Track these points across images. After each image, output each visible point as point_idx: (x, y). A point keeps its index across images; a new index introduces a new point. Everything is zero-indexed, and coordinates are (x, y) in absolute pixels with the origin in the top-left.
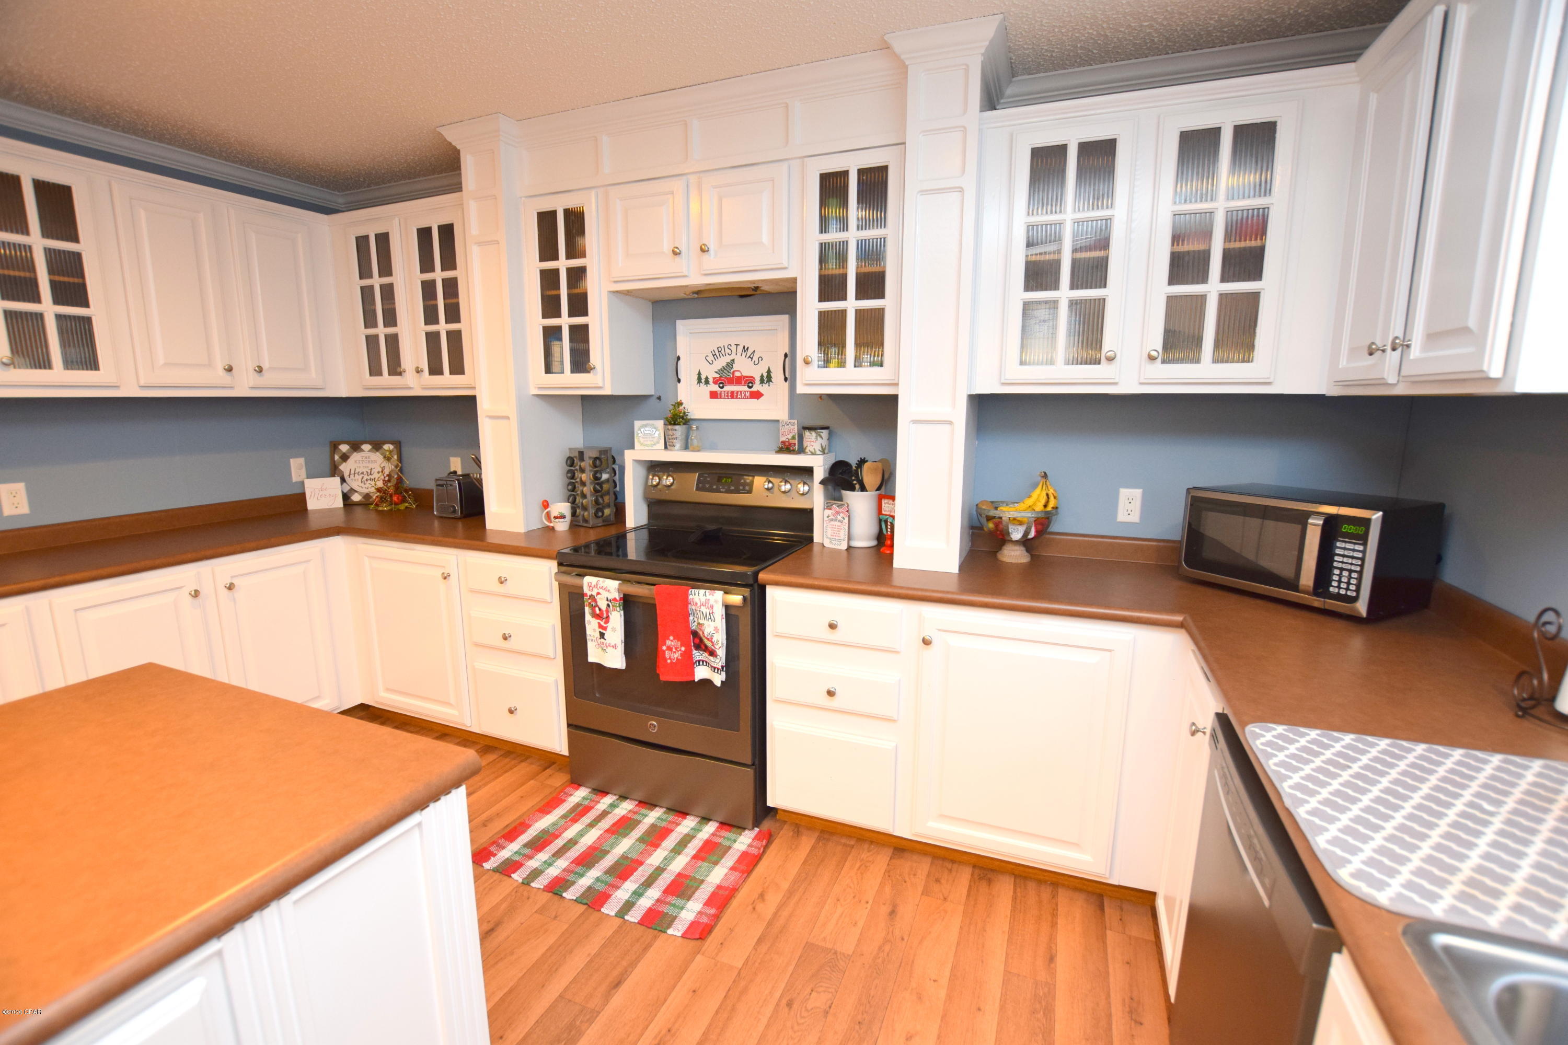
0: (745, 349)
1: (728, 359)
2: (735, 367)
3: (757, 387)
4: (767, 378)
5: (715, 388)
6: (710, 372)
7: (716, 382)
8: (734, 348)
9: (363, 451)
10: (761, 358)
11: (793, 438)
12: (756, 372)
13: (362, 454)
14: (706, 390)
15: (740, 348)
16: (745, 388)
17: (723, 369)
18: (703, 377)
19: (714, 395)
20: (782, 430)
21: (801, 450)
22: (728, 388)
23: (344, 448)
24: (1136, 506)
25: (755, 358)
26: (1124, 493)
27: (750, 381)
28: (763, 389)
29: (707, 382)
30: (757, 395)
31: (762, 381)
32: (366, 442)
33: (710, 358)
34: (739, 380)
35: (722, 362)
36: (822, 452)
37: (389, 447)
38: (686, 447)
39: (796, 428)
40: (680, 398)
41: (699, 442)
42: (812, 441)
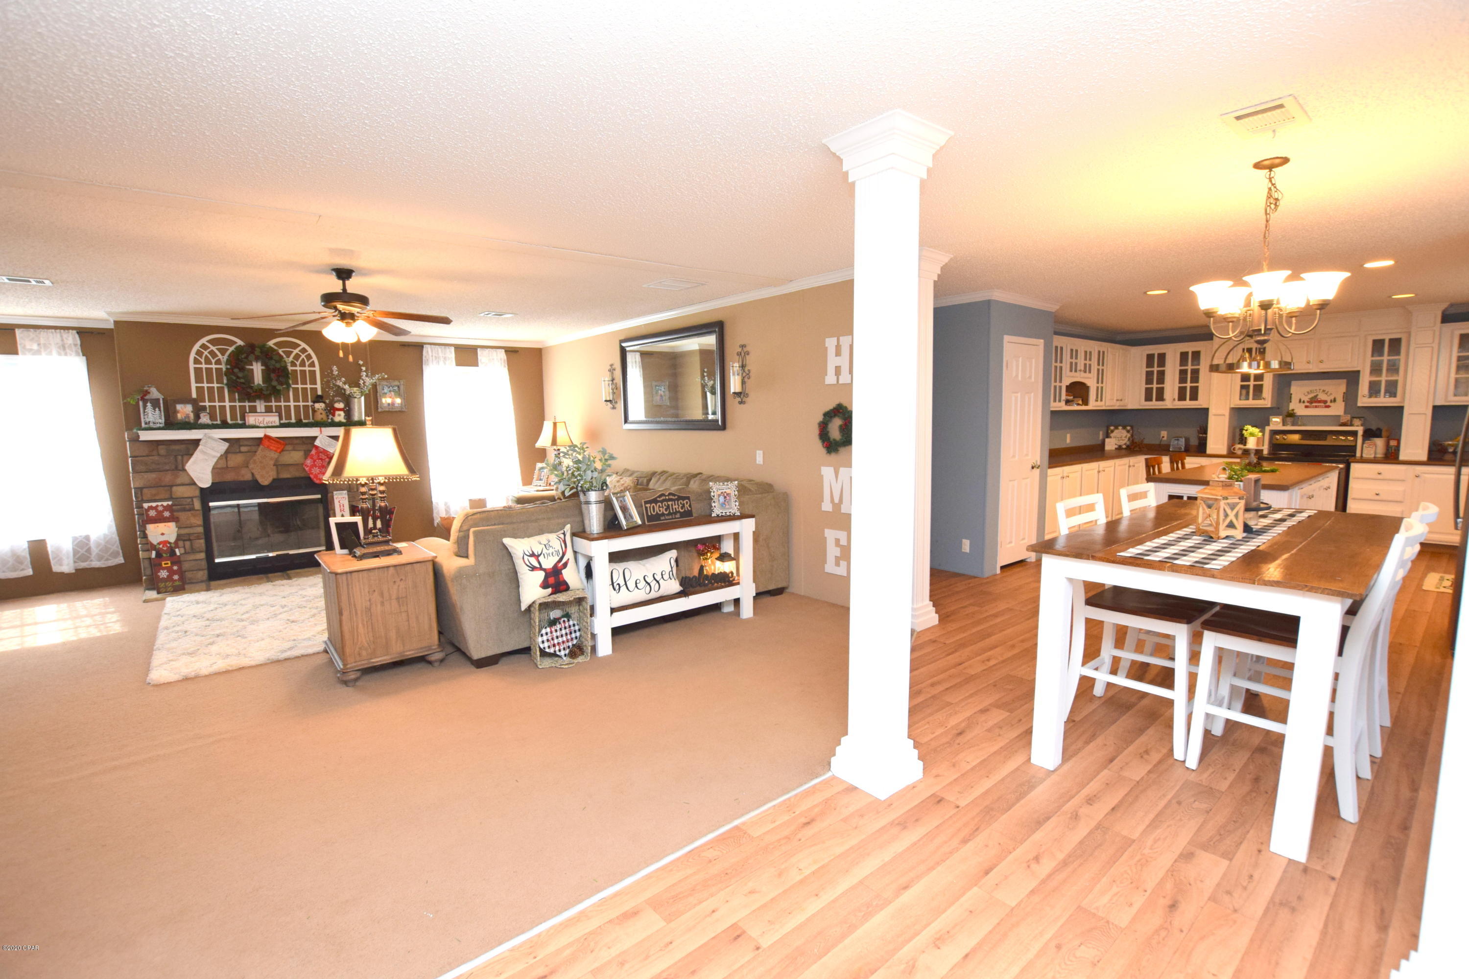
0: (1324, 391)
1: (1315, 394)
2: (1318, 397)
3: (1328, 404)
5: (1308, 404)
6: (1306, 399)
7: (1308, 402)
8: (1318, 390)
10: (1331, 394)
11: (1347, 421)
12: (1328, 399)
13: (1120, 430)
14: (1303, 405)
15: (1321, 391)
16: (1323, 404)
17: (1312, 398)
18: (1302, 401)
19: (1306, 407)
20: (1341, 418)
21: (1351, 425)
22: (1314, 404)
27: (1325, 402)
28: (1331, 404)
29: (1304, 403)
30: (1328, 407)
31: (1331, 402)
32: (1120, 426)
33: (1307, 394)
34: (1320, 402)
35: (1312, 395)
36: (1362, 425)
37: (1129, 428)
38: (1293, 425)
39: (1348, 417)
40: (1291, 408)
41: (1300, 423)
42: (1357, 422)
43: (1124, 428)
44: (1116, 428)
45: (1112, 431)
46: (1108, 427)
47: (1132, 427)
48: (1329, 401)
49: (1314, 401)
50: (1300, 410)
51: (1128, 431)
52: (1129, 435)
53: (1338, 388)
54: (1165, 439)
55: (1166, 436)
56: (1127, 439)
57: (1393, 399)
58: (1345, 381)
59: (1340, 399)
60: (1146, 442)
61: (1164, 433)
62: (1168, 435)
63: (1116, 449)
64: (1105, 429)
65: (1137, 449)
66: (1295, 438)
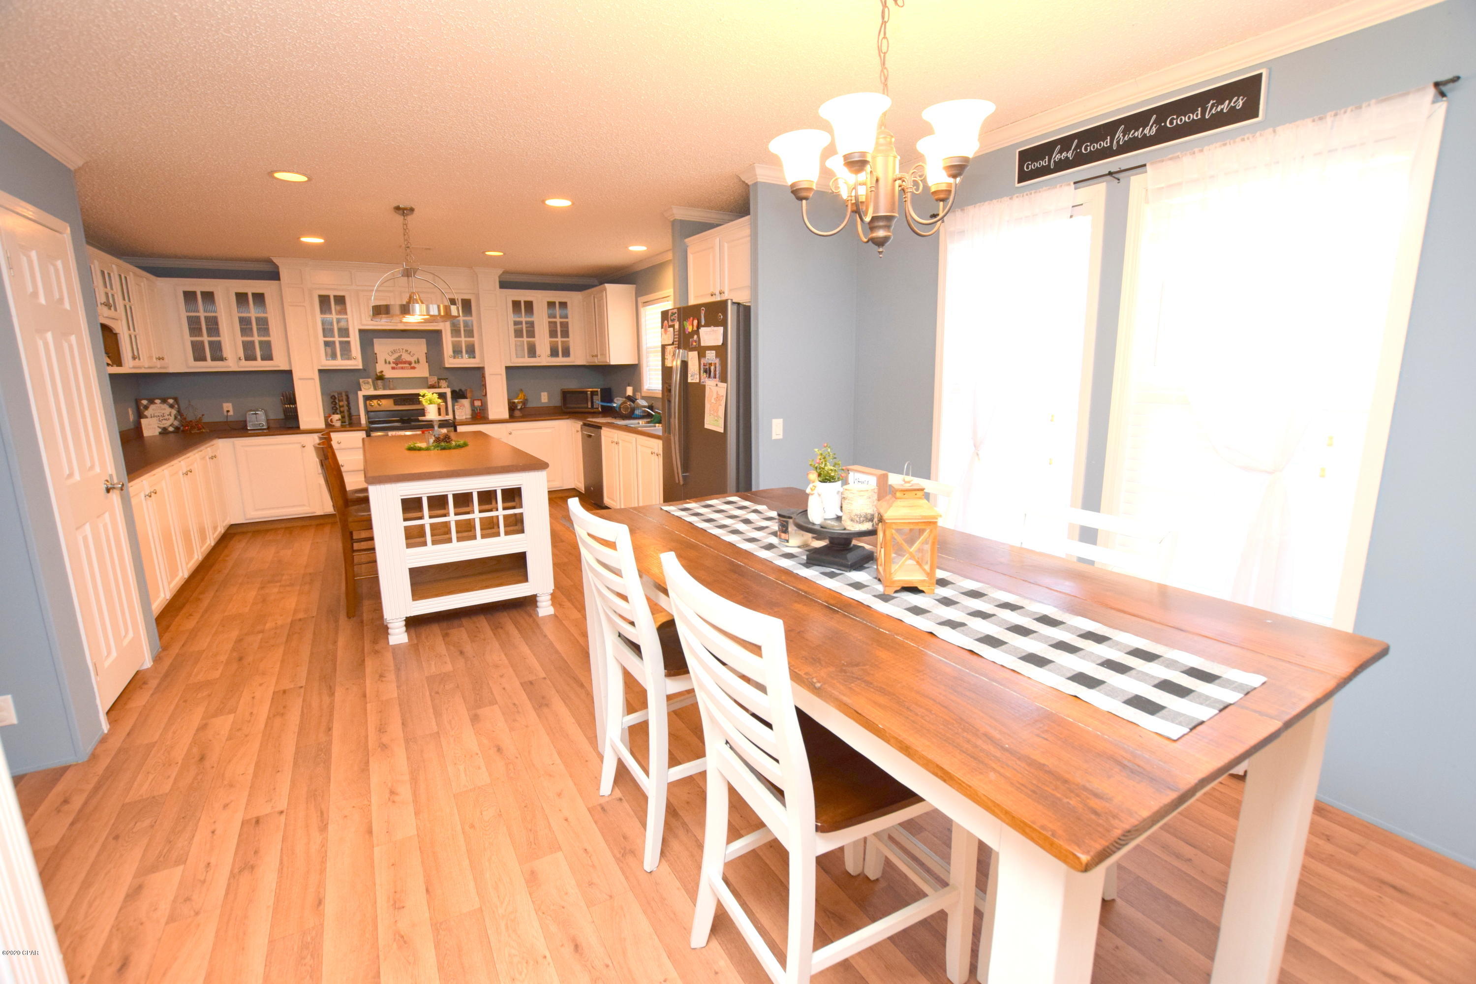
0: (406, 351)
1: (399, 354)
2: (403, 357)
3: (413, 365)
4: (418, 362)
5: (394, 365)
6: (391, 359)
7: (394, 363)
8: (401, 350)
9: (156, 403)
10: (414, 354)
11: (435, 383)
12: (413, 359)
13: (156, 405)
14: (389, 366)
15: (404, 351)
16: (408, 365)
17: (397, 358)
18: (388, 362)
19: (393, 368)
20: (429, 380)
21: (438, 387)
22: (400, 365)
23: (145, 402)
24: (546, 397)
25: (411, 354)
26: (543, 394)
27: (410, 363)
28: (416, 365)
29: (389, 363)
30: (414, 368)
31: (415, 362)
32: (157, 399)
33: (390, 354)
34: (405, 363)
35: (396, 355)
36: (448, 387)
37: (171, 401)
38: (384, 389)
39: (435, 379)
40: (378, 370)
41: (391, 386)
42: (443, 383)
43: (164, 401)
44: (151, 401)
45: (146, 408)
46: (137, 402)
47: (176, 399)
48: (413, 362)
49: (398, 363)
50: (389, 373)
51: (172, 406)
52: (174, 412)
53: (418, 349)
54: (231, 413)
55: (231, 409)
56: (172, 418)
57: (472, 360)
58: (424, 340)
59: (423, 359)
60: (206, 419)
61: (228, 406)
62: (233, 407)
63: (160, 433)
64: (133, 404)
65: (195, 431)
66: (387, 404)
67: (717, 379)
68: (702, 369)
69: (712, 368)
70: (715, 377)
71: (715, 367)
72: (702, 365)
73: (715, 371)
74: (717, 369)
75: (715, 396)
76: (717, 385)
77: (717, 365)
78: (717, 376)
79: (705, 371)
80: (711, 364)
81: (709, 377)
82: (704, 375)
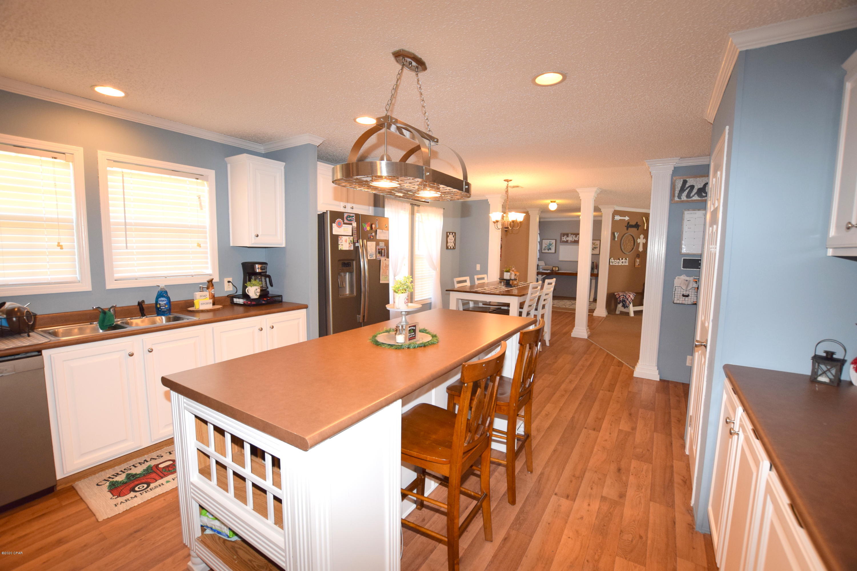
67: (386, 257)
68: (377, 252)
69: (383, 251)
70: (384, 256)
71: (385, 251)
72: (377, 249)
73: (384, 252)
74: (385, 252)
75: (384, 265)
76: (385, 260)
77: (385, 250)
78: (386, 255)
79: (379, 253)
80: (382, 249)
81: (381, 256)
82: (378, 255)
